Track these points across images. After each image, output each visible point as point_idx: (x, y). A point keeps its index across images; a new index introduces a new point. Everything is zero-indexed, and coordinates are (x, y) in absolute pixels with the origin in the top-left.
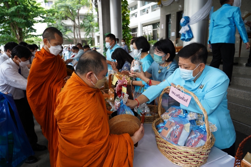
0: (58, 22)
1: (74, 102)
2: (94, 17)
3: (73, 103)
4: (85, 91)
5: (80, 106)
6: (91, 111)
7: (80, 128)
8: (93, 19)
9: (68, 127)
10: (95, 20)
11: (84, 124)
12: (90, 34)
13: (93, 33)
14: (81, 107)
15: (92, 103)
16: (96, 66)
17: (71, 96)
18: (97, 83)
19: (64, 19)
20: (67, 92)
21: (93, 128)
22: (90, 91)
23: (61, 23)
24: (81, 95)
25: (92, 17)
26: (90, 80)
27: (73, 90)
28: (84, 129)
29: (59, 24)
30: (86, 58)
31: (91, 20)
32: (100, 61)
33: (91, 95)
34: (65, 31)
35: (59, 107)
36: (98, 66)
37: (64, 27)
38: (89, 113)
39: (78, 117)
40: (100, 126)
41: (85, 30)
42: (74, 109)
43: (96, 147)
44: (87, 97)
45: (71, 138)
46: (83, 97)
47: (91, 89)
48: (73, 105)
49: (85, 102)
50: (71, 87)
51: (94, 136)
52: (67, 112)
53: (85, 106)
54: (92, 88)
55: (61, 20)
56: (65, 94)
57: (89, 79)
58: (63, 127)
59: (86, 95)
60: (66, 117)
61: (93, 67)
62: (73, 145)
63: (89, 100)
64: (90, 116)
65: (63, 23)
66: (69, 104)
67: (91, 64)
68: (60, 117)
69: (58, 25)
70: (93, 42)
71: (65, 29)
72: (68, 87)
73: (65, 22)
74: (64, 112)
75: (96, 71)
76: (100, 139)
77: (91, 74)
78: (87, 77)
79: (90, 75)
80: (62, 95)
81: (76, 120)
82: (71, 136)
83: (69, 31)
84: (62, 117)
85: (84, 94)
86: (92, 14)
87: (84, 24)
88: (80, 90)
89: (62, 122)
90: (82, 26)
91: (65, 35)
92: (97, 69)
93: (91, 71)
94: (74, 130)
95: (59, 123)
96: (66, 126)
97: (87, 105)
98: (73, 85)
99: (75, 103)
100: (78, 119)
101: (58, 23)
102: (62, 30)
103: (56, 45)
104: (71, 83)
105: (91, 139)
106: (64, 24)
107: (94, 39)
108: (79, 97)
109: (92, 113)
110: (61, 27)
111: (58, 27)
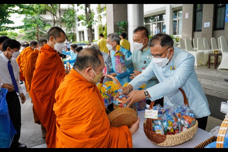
0: (36, 16)
1: (76, 96)
2: (75, 12)
3: (75, 98)
4: (86, 86)
5: (82, 100)
6: (93, 105)
7: (82, 122)
8: (75, 14)
9: (69, 122)
10: (76, 15)
11: (87, 118)
12: (72, 29)
13: (75, 28)
14: (84, 101)
15: (93, 97)
16: (94, 62)
17: (73, 91)
18: (95, 78)
19: (43, 13)
20: (67, 88)
21: (96, 122)
22: (90, 86)
23: (39, 17)
24: (82, 90)
25: (73, 12)
26: (89, 76)
27: (74, 85)
28: (87, 122)
30: (84, 55)
31: (72, 15)
32: (97, 57)
33: (92, 89)
34: (44, 26)
35: (60, 103)
36: (96, 62)
37: (43, 22)
38: (91, 107)
39: (80, 111)
40: (102, 119)
41: (67, 25)
42: (77, 104)
43: (99, 140)
44: (88, 92)
45: (72, 133)
46: (84, 91)
47: (90, 85)
48: (75, 100)
49: (87, 96)
50: (71, 82)
51: (97, 129)
52: (69, 107)
53: (87, 100)
54: (91, 83)
55: (39, 14)
56: (66, 89)
57: (88, 74)
58: (64, 122)
59: (87, 90)
60: (68, 112)
61: (92, 63)
62: (75, 140)
63: (91, 94)
64: (93, 109)
65: (41, 17)
66: (71, 99)
67: (89, 60)
68: (61, 112)
69: (37, 19)
70: (74, 38)
71: (43, 24)
72: (69, 83)
73: (44, 16)
74: (65, 108)
75: (94, 66)
76: (102, 133)
77: (90, 69)
78: (86, 73)
79: (89, 71)
80: (62, 91)
81: (78, 114)
82: (72, 131)
83: (48, 26)
84: (63, 112)
85: (85, 89)
86: (73, 8)
87: (65, 19)
88: (81, 85)
89: (62, 118)
90: (63, 21)
91: (44, 30)
92: (95, 64)
93: (90, 67)
94: (76, 124)
95: (59, 119)
96: (67, 121)
97: (89, 99)
98: (73, 81)
99: (77, 98)
100: (80, 113)
102: (40, 25)
103: (61, 42)
104: (71, 79)
105: (93, 132)
106: (43, 18)
107: (76, 34)
108: (81, 91)
109: (94, 107)
110: (40, 21)
111: (37, 22)
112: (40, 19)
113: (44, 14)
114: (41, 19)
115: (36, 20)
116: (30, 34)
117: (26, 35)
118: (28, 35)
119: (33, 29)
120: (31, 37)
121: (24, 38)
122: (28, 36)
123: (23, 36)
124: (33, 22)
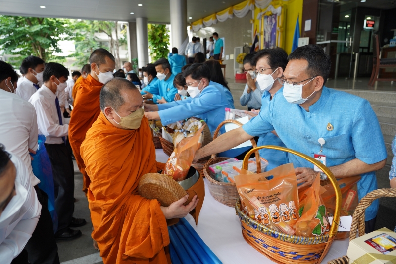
18: (122, 122)
19: (98, 32)
23: (93, 37)
29: (91, 39)
32: (117, 92)
36: (115, 99)
37: (99, 43)
65: (96, 37)
69: (91, 41)
71: (98, 45)
73: (100, 35)
79: (109, 111)
92: (114, 102)
93: (108, 106)
101: (89, 38)
102: (95, 47)
103: (106, 71)
106: (98, 38)
110: (94, 43)
111: (90, 43)
112: (94, 39)
113: (100, 32)
114: (96, 39)
115: (89, 41)
116: (81, 59)
117: (77, 60)
118: (79, 60)
119: (85, 53)
120: (83, 63)
121: (74, 65)
122: (79, 62)
123: (74, 61)
124: (86, 43)
